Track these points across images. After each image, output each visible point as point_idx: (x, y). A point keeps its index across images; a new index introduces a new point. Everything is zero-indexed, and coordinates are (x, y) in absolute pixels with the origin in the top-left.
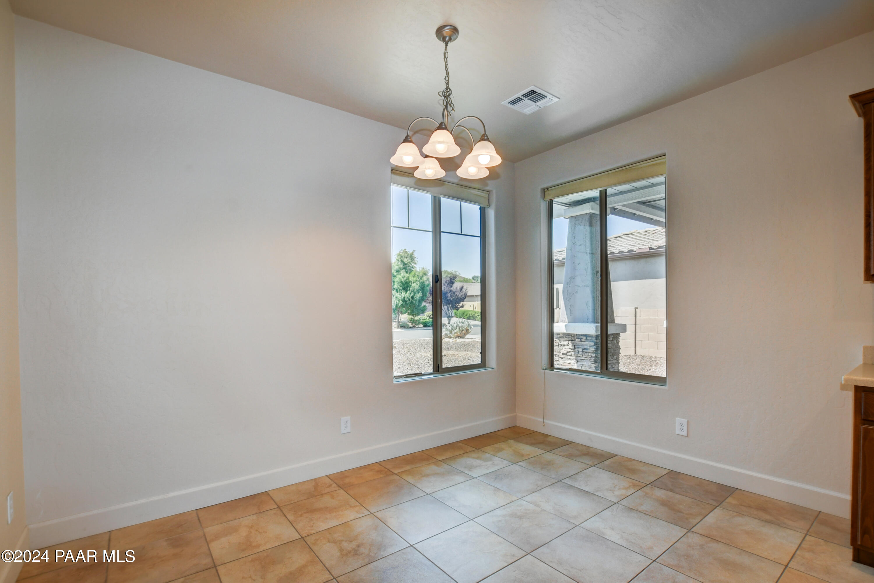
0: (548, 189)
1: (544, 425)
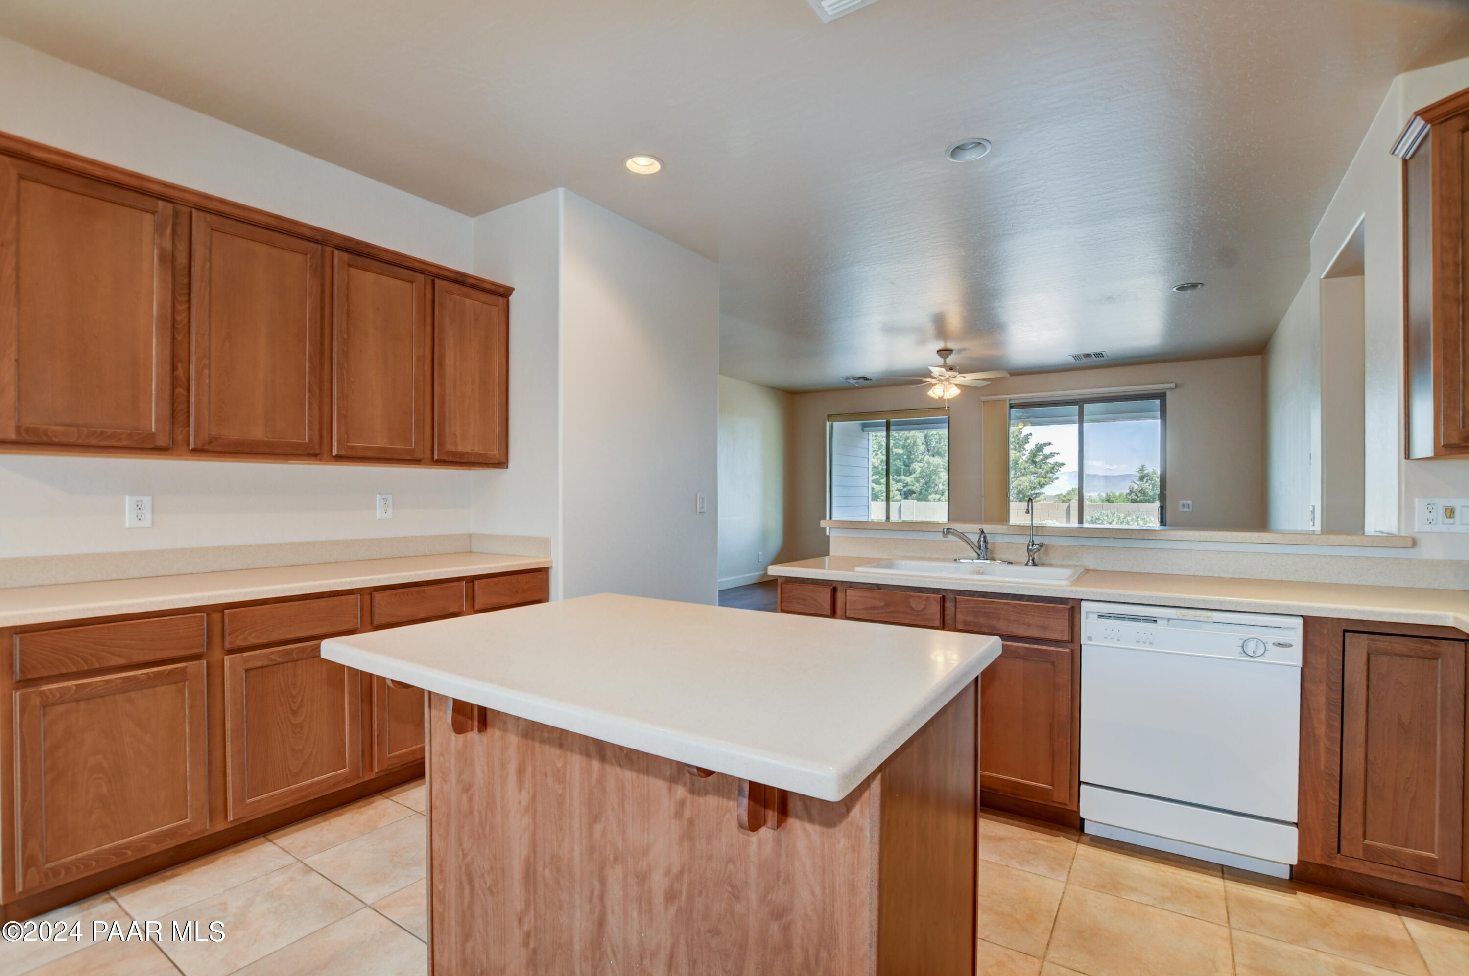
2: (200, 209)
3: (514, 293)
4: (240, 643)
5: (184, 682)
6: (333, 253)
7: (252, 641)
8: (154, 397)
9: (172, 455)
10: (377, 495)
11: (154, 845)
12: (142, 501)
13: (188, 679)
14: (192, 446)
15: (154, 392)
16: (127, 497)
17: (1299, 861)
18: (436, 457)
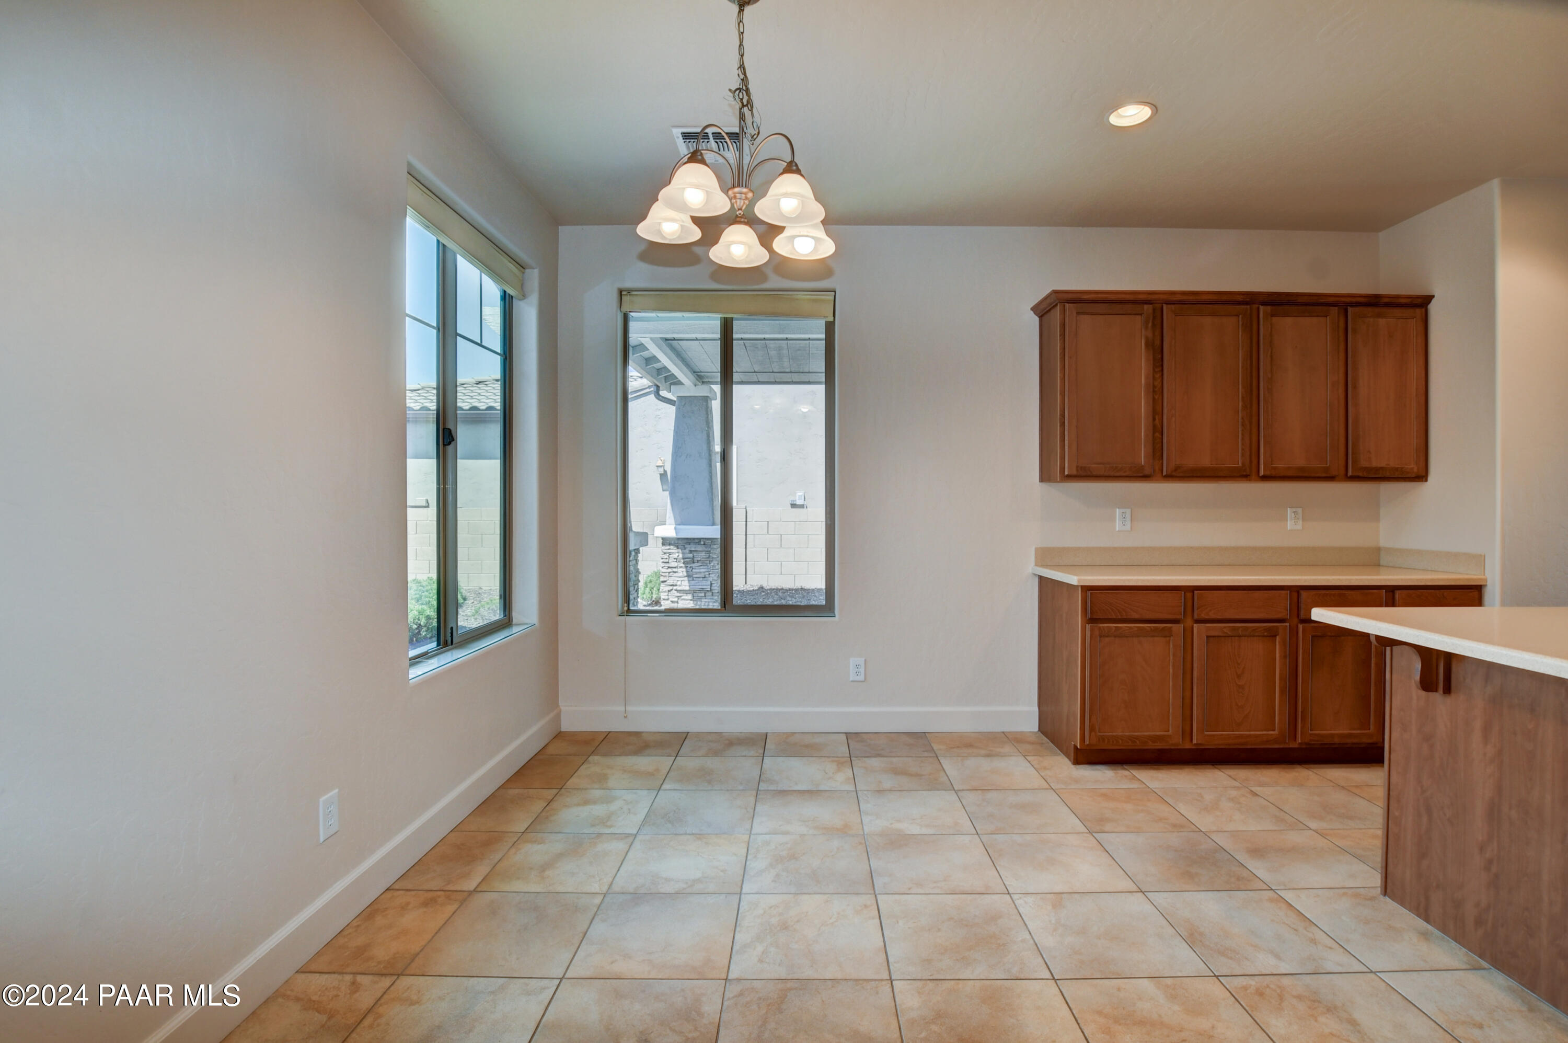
0: (629, 291)
1: (625, 717)
2: (1168, 303)
3: (1434, 301)
4: (1204, 616)
5: (1170, 637)
6: (1258, 308)
7: (1212, 615)
8: (1143, 440)
9: (1152, 480)
10: (1289, 509)
11: (1150, 743)
12: (1125, 512)
13: (1172, 636)
14: (1164, 473)
15: (1143, 438)
16: (1117, 509)
18: (1350, 473)
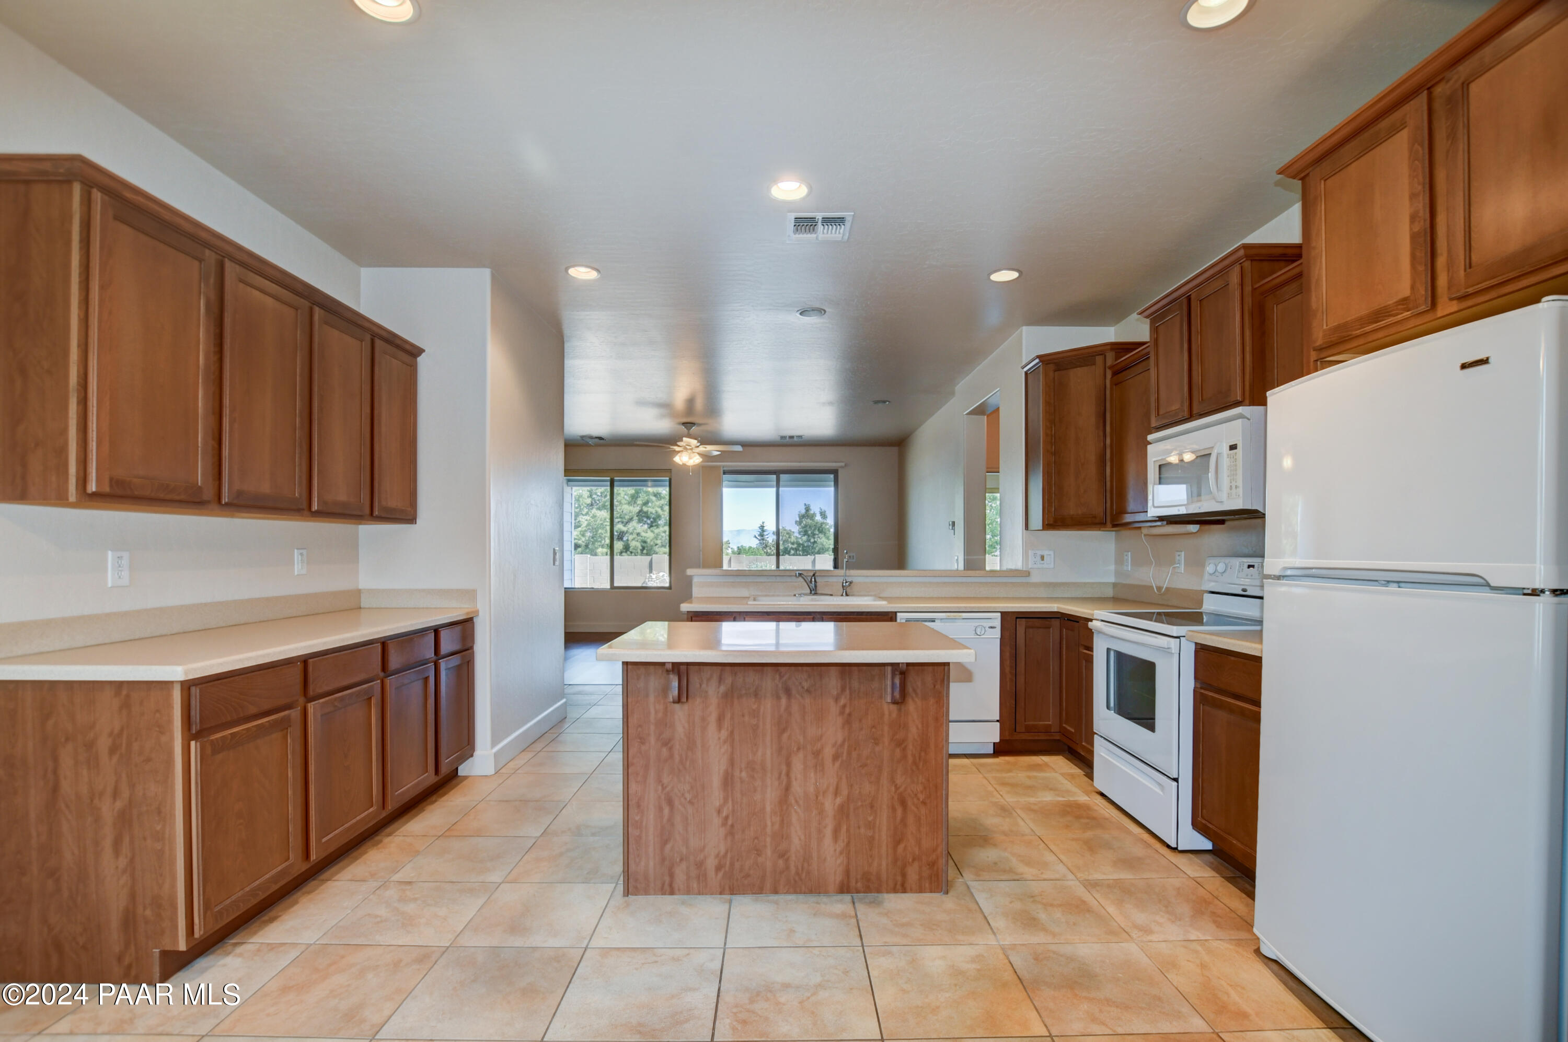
2: (231, 259)
4: (318, 690)
5: (287, 728)
6: (313, 308)
8: (199, 449)
10: (296, 550)
11: (273, 886)
12: (122, 557)
13: (291, 726)
14: (224, 500)
15: (200, 445)
16: (110, 553)
17: (1000, 740)
18: (376, 513)
